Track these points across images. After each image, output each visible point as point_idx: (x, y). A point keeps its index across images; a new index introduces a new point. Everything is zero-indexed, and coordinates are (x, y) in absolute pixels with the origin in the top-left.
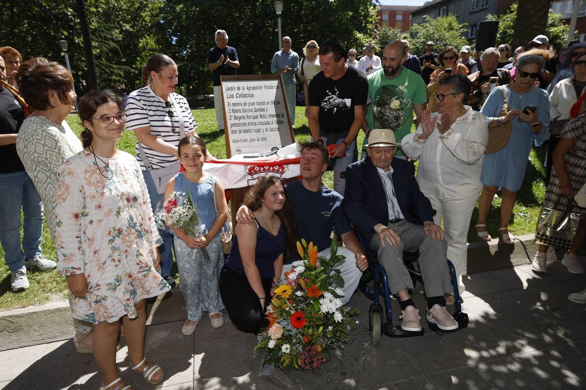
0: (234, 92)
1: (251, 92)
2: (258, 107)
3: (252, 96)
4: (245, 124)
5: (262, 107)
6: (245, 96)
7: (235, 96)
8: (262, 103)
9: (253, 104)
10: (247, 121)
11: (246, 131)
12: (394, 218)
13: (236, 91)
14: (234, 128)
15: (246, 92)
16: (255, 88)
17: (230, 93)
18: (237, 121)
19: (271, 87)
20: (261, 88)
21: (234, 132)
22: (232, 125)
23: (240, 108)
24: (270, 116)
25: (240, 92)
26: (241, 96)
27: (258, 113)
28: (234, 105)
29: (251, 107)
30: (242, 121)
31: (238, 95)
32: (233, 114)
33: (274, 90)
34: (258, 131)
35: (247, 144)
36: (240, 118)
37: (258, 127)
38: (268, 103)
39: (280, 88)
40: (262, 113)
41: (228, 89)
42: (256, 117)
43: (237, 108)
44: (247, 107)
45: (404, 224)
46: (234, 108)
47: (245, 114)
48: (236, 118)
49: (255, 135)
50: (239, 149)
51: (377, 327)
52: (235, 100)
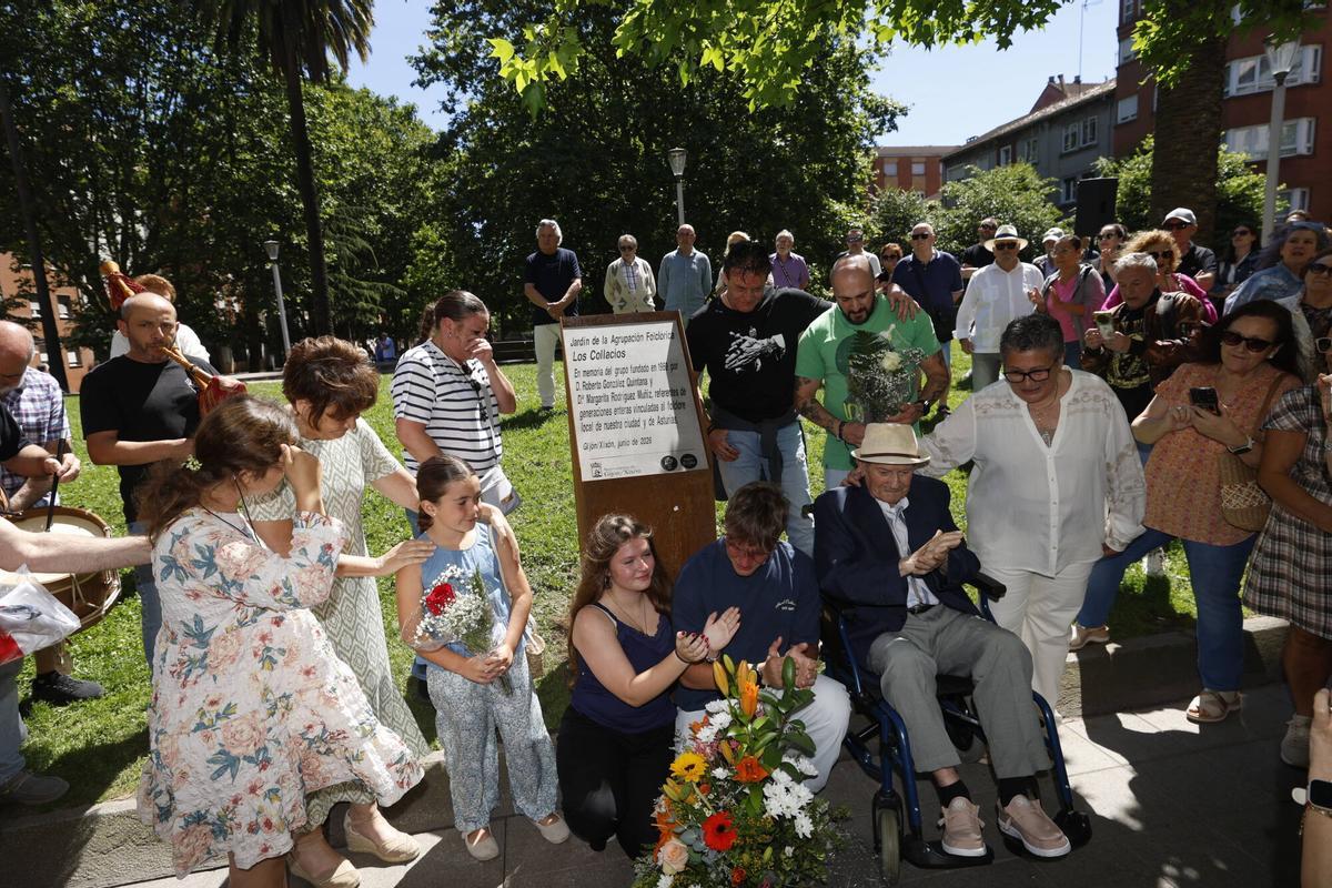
0: (587, 349)
1: (621, 347)
2: (633, 376)
3: (622, 354)
4: (608, 412)
5: (642, 376)
6: (608, 355)
7: (588, 357)
8: (643, 369)
9: (624, 371)
10: (612, 405)
11: (611, 426)
12: (917, 601)
13: (591, 347)
14: (587, 421)
15: (611, 347)
16: (627, 339)
17: (580, 350)
18: (592, 407)
19: (660, 336)
20: (639, 338)
21: (586, 428)
22: (583, 414)
23: (599, 379)
24: (658, 393)
25: (599, 348)
26: (600, 356)
27: (634, 389)
28: (587, 373)
29: (621, 377)
30: (603, 405)
31: (594, 355)
32: (585, 393)
33: (667, 342)
34: (635, 424)
35: (613, 451)
36: (598, 400)
37: (634, 416)
38: (654, 367)
39: (677, 337)
40: (643, 388)
41: (576, 343)
42: (631, 397)
43: (593, 380)
44: (612, 378)
45: (939, 615)
46: (587, 380)
47: (608, 392)
48: (590, 400)
49: (628, 433)
50: (597, 461)
51: (890, 844)
52: (589, 364)
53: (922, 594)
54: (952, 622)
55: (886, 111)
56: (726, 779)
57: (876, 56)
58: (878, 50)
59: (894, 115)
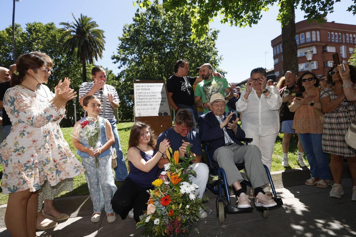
0: (140, 88)
1: (149, 88)
2: (152, 94)
3: (150, 89)
4: (144, 102)
5: (154, 94)
6: (146, 89)
7: (140, 89)
8: (155, 93)
9: (150, 93)
10: (145, 100)
11: (145, 105)
12: (228, 142)
13: (141, 87)
14: (138, 103)
15: (146, 88)
16: (151, 86)
17: (138, 88)
18: (140, 100)
19: (160, 86)
20: (154, 86)
21: (138, 105)
22: (137, 102)
23: (143, 94)
24: (158, 98)
25: (143, 88)
26: (143, 89)
27: (152, 97)
28: (139, 93)
29: (148, 94)
30: (143, 100)
31: (142, 89)
32: (138, 97)
33: (162, 87)
34: (151, 105)
35: (145, 111)
36: (142, 99)
37: (151, 103)
38: (158, 93)
39: (164, 86)
40: (154, 97)
41: (137, 86)
42: (151, 99)
43: (141, 94)
44: (146, 94)
46: (139, 94)
47: (145, 97)
48: (139, 99)
49: (149, 107)
50: (140, 113)
51: (222, 212)
52: (140, 91)
53: (229, 140)
54: (238, 148)
55: (222, 73)
56: (168, 185)
57: (220, 60)
58: (220, 59)
59: (224, 74)
